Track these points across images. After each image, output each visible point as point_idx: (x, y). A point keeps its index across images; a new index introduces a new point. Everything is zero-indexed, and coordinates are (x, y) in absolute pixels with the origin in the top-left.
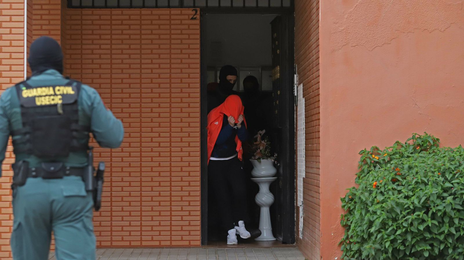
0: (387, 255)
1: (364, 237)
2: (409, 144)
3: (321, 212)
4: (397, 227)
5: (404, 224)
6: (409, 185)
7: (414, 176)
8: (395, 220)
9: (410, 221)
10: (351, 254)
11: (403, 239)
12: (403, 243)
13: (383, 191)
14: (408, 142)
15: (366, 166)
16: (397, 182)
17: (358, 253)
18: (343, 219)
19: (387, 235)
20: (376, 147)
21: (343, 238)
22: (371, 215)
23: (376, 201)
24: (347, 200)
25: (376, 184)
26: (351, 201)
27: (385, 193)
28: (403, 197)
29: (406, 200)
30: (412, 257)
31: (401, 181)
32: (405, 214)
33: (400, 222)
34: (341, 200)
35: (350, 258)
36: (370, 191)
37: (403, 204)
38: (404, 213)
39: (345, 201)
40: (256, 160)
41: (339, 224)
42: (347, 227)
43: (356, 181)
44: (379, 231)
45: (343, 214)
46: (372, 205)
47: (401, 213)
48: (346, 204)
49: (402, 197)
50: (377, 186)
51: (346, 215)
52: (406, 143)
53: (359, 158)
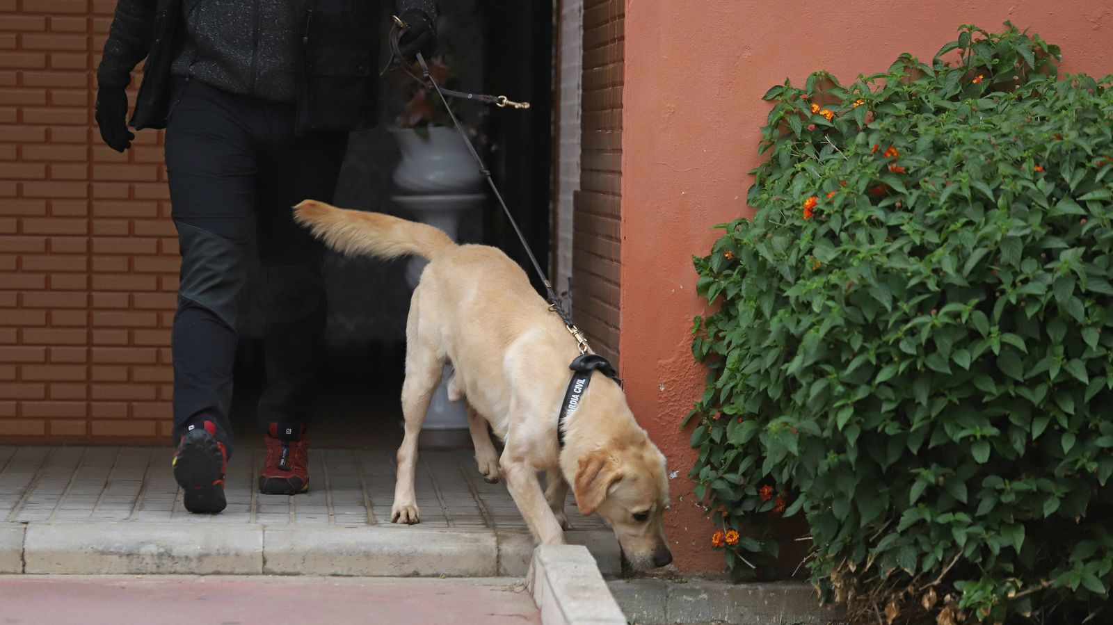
0: (842, 457)
1: (770, 394)
2: (947, 65)
3: (621, 306)
4: (878, 356)
5: (904, 346)
6: (931, 208)
7: (947, 174)
8: (872, 331)
9: (924, 335)
10: (725, 460)
11: (899, 401)
12: (901, 415)
13: (837, 231)
14: (944, 59)
15: (786, 145)
16: (886, 196)
17: (752, 454)
18: (702, 334)
19: (843, 384)
20: (827, 74)
21: (699, 401)
22: (792, 315)
23: (811, 264)
24: (715, 264)
25: (814, 204)
26: (729, 268)
27: (844, 236)
28: (907, 249)
29: (912, 260)
30: (927, 467)
31: (903, 194)
32: (907, 311)
33: (891, 338)
34: (696, 264)
35: (721, 472)
36: (793, 231)
37: (903, 275)
38: (905, 307)
39: (711, 270)
40: (410, 127)
41: (686, 353)
42: (713, 362)
43: (751, 196)
44: (815, 371)
45: (703, 317)
46: (798, 279)
47: (895, 308)
48: (712, 279)
49: (901, 249)
50: (816, 212)
51: (712, 318)
52: (935, 63)
53: (762, 114)
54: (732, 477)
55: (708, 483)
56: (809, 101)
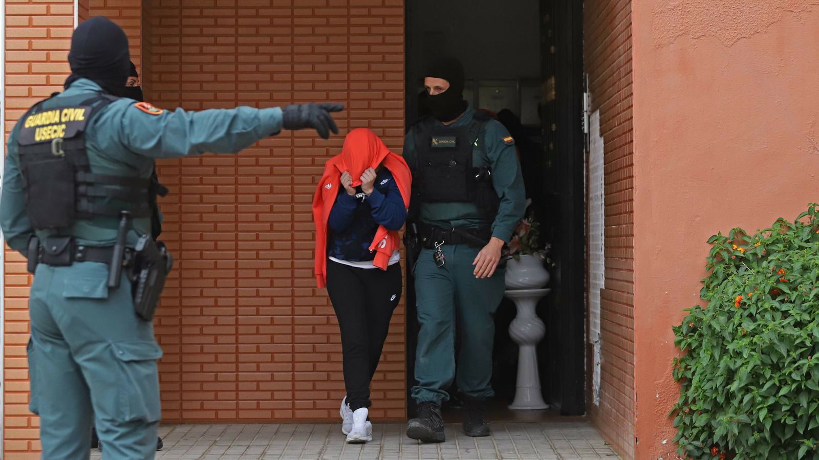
0: (762, 435)
1: (718, 400)
2: (802, 224)
3: (635, 353)
4: (780, 381)
5: (794, 376)
6: (804, 302)
7: (812, 283)
8: (776, 368)
9: (805, 370)
10: (692, 434)
11: (791, 405)
12: (792, 412)
13: (754, 314)
14: (801, 221)
15: (720, 267)
16: (779, 295)
17: (706, 431)
18: (678, 367)
19: (761, 396)
20: (740, 229)
21: (677, 402)
22: (730, 359)
23: (741, 332)
24: (684, 330)
25: (741, 299)
26: (691, 332)
27: (758, 316)
28: (792, 323)
29: (796, 329)
30: (808, 439)
31: (788, 293)
32: (795, 357)
33: (787, 371)
34: (674, 330)
35: (690, 441)
36: (728, 313)
37: (792, 337)
38: (794, 355)
39: (682, 333)
40: (510, 255)
41: (670, 377)
42: (685, 382)
43: (702, 294)
44: (745, 389)
45: (678, 358)
46: (733, 339)
47: (788, 355)
48: (683, 338)
49: (789, 323)
50: (742, 304)
51: (683, 358)
52: (796, 222)
53: (707, 250)
54: (696, 443)
55: (684, 447)
56: (731, 243)
